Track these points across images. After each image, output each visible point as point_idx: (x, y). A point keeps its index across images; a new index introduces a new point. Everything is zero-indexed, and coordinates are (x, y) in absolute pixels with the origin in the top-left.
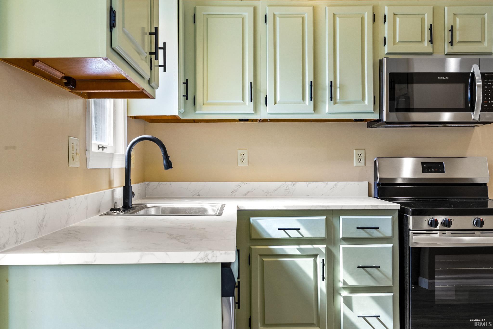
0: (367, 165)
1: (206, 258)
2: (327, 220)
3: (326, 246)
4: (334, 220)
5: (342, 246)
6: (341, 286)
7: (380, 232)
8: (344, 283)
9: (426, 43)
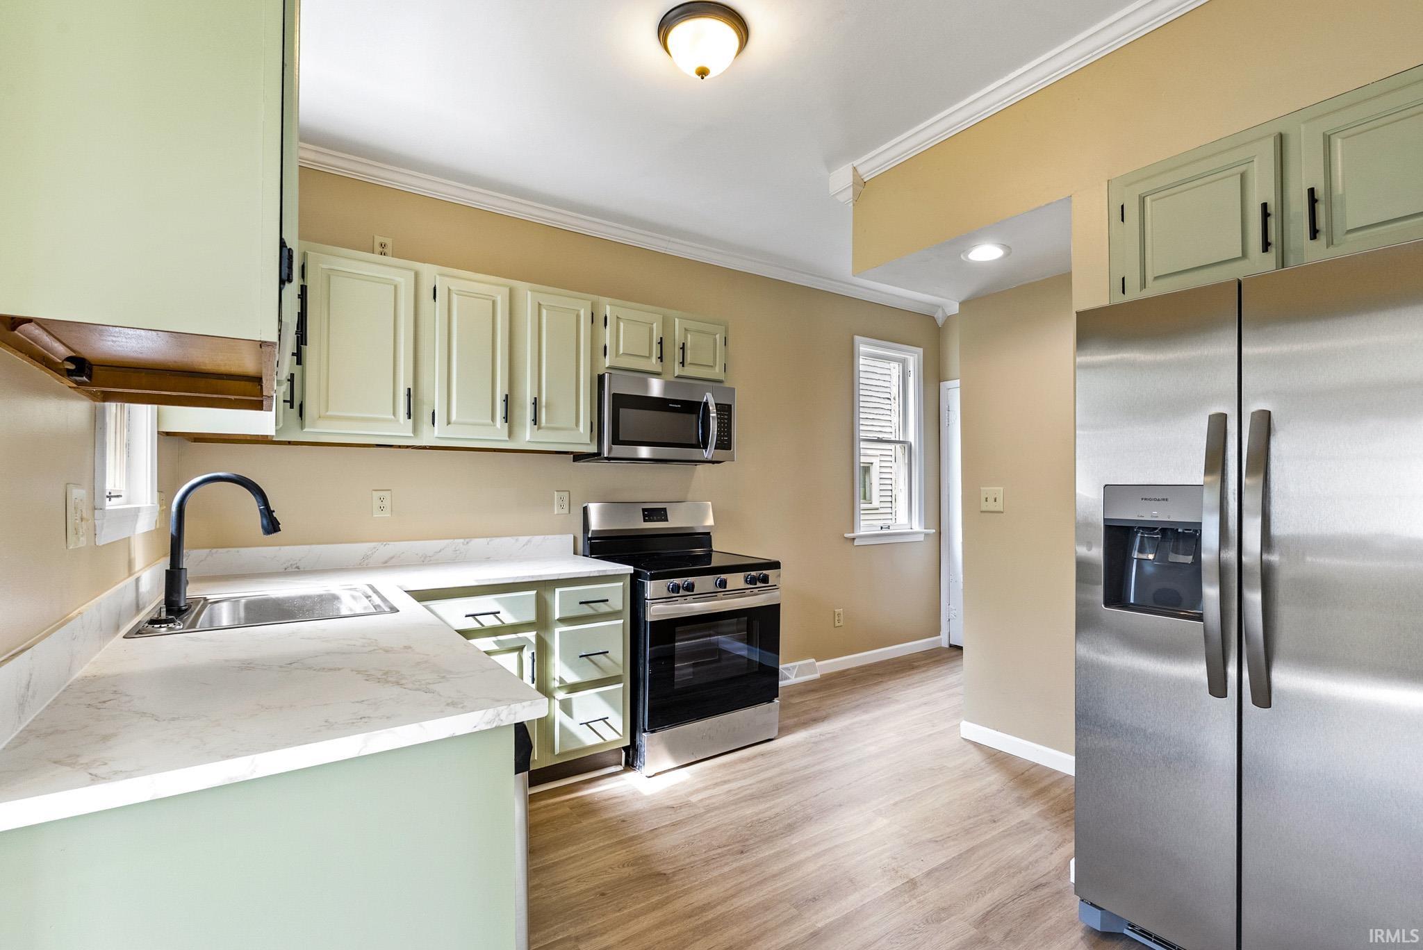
0: (571, 512)
1: (497, 719)
2: (538, 595)
3: (535, 632)
4: (548, 596)
5: (559, 630)
6: (556, 686)
7: (609, 606)
8: (561, 680)
9: (654, 360)
